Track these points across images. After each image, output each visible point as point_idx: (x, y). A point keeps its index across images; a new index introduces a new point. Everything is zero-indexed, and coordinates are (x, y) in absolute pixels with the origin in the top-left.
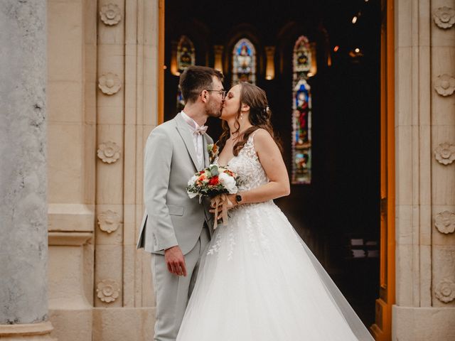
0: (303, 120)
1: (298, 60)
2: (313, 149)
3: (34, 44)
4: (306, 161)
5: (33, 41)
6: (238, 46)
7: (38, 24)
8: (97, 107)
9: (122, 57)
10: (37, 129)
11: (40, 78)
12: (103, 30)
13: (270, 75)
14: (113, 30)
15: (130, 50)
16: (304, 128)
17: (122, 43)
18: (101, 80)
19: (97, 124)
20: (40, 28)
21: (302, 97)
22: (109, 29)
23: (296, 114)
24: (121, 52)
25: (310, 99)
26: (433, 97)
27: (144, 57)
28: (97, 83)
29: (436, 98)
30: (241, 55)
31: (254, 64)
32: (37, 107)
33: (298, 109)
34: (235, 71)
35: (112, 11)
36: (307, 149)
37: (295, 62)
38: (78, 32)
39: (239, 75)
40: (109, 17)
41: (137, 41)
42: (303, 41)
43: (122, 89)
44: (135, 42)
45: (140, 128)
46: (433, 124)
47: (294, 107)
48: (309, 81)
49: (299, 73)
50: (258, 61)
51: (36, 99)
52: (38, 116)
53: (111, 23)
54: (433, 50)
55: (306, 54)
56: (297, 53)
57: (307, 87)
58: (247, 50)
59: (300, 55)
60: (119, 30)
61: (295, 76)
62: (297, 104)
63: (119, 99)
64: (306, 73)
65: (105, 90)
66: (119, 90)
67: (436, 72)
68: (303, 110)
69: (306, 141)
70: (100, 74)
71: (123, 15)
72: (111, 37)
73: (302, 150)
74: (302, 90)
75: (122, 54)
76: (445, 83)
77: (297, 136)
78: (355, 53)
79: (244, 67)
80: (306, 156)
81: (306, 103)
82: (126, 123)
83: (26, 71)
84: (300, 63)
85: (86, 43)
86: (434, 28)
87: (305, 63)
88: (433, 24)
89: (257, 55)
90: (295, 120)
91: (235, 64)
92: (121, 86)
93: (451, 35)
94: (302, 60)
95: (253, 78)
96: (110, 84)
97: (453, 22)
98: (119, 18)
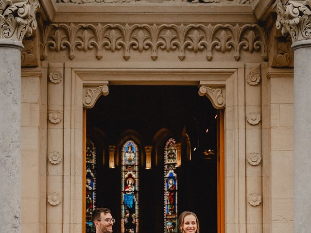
0: (172, 198)
1: (168, 156)
3: (14, 181)
4: (174, 228)
5: (14, 179)
6: (126, 145)
7: (17, 169)
8: (47, 212)
9: (62, 183)
10: (16, 229)
11: (17, 201)
12: (50, 167)
13: (148, 166)
14: (56, 166)
15: (66, 179)
17: (62, 175)
18: (49, 197)
19: (47, 223)
20: (18, 171)
21: (171, 182)
22: (54, 166)
23: (167, 194)
24: (61, 180)
25: (177, 183)
26: (247, 207)
27: (75, 183)
28: (47, 198)
29: (249, 207)
30: (127, 152)
32: (16, 217)
33: (169, 190)
34: (123, 163)
35: (55, 155)
36: (175, 219)
37: (166, 157)
38: (36, 168)
39: (127, 166)
40: (54, 159)
41: (71, 173)
42: (172, 142)
43: (62, 202)
44: (69, 174)
45: (72, 225)
46: (248, 222)
47: (166, 189)
48: (176, 170)
49: (169, 165)
50: (139, 156)
51: (16, 212)
52: (17, 222)
53: (55, 163)
54: (247, 178)
55: (174, 151)
56: (168, 151)
57: (175, 175)
58: (132, 148)
59: (169, 152)
60: (60, 166)
61: (166, 167)
62: (168, 186)
63: (59, 208)
64: (174, 164)
65: (51, 203)
66: (60, 203)
67: (249, 192)
68: (172, 191)
69: (174, 213)
70: (48, 193)
71: (62, 158)
72: (55, 171)
73: (171, 220)
74: (171, 177)
75: (62, 181)
76: (254, 198)
77: (167, 209)
78: (208, 152)
80: (174, 224)
81: (174, 186)
82: (64, 222)
83: (10, 197)
84: (169, 158)
85: (40, 175)
86: (248, 165)
87: (173, 158)
88: (247, 163)
89: (139, 152)
90: (166, 198)
91: (124, 158)
92: (61, 200)
93: (258, 169)
94: (172, 156)
95: (136, 168)
96: (54, 199)
97: (259, 161)
98: (60, 160)
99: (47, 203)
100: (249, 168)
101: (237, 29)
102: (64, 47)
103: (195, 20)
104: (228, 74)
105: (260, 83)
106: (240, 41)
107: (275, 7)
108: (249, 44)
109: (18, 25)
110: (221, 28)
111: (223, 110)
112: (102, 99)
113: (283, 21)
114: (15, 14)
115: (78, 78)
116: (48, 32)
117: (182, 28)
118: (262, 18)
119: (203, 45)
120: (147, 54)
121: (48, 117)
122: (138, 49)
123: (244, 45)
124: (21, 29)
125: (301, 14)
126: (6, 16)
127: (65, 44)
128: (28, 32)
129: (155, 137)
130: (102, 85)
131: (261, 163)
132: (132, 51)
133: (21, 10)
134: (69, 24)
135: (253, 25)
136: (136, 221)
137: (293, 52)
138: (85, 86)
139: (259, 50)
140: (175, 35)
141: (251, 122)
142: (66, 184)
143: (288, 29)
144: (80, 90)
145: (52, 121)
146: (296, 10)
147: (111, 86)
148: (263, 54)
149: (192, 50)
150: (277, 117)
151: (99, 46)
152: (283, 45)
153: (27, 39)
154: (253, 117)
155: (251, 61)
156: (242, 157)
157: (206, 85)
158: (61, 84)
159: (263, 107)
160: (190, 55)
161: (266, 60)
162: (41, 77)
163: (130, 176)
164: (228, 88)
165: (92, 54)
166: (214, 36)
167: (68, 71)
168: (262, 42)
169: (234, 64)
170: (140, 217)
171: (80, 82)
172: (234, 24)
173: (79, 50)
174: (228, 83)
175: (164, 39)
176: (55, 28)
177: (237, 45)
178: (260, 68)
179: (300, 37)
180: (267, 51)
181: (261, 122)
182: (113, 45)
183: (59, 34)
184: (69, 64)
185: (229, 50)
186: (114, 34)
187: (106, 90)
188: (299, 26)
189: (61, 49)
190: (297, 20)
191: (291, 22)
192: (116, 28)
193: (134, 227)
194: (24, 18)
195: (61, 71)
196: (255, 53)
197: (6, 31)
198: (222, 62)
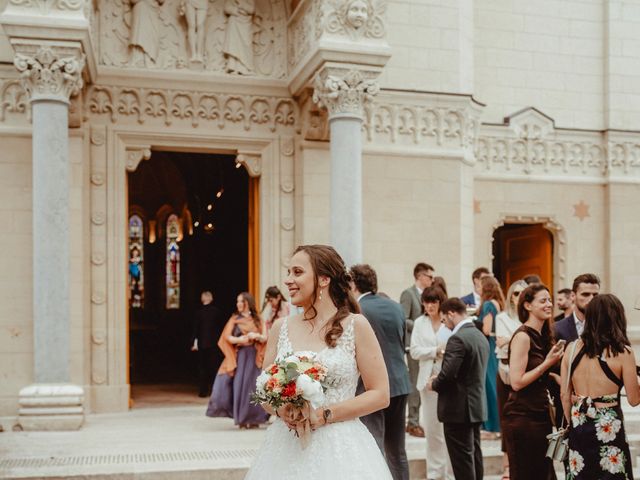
0: (174, 268)
1: (170, 230)
2: (181, 286)
4: (176, 294)
8: (91, 271)
12: (94, 227)
13: (152, 239)
14: (100, 227)
15: (110, 239)
16: (175, 273)
18: (94, 256)
19: (91, 281)
21: (173, 253)
22: (97, 226)
23: (169, 264)
27: (118, 243)
28: (91, 257)
31: (142, 232)
35: (99, 216)
37: (168, 231)
40: (98, 219)
41: (114, 234)
42: (174, 218)
43: (106, 261)
45: (117, 284)
47: (168, 259)
48: (178, 243)
49: (171, 238)
50: (144, 230)
53: (98, 223)
55: (175, 226)
56: (170, 225)
57: (177, 247)
60: (104, 227)
61: (168, 240)
62: (170, 257)
63: (104, 267)
64: (175, 238)
65: (96, 262)
66: (104, 262)
68: (174, 262)
69: (176, 281)
70: (93, 252)
71: (106, 219)
72: (99, 231)
73: (173, 287)
74: (173, 249)
79: (135, 234)
80: (176, 291)
81: (176, 257)
82: (108, 280)
84: (171, 232)
86: (282, 229)
87: (175, 232)
89: (144, 226)
92: (105, 259)
93: (291, 233)
94: (173, 230)
95: (141, 241)
96: (98, 258)
97: (292, 226)
98: (104, 220)
99: (91, 262)
100: (284, 232)
101: (274, 102)
102: (106, 110)
103: (235, 92)
104: (264, 144)
105: (293, 154)
106: (276, 113)
107: (313, 83)
108: (284, 117)
109: (65, 81)
110: (258, 101)
111: (258, 179)
112: (143, 162)
113: (321, 95)
114: (63, 70)
115: (121, 141)
116: (90, 93)
117: (223, 98)
118: (297, 92)
119: (241, 115)
120: (188, 121)
121: (91, 178)
122: (179, 116)
123: (279, 118)
124: (68, 85)
125: (339, 89)
126: (53, 71)
127: (108, 107)
128: (74, 91)
129: (159, 213)
130: (145, 149)
131: (294, 228)
132: (174, 118)
133: (68, 66)
134: (112, 86)
135: (288, 100)
136: (141, 288)
137: (329, 126)
138: (128, 149)
139: (292, 123)
140: (215, 104)
141: (285, 189)
142: (110, 244)
143: (326, 102)
144: (123, 153)
145: (95, 182)
146: (335, 84)
147: (154, 151)
148: (296, 127)
149: (231, 119)
150: (311, 185)
151: (142, 110)
152: (317, 119)
153: (73, 97)
154: (287, 185)
155: (285, 133)
156: (277, 222)
157: (244, 154)
158: (104, 146)
159: (296, 176)
160: (229, 124)
161: (299, 133)
162: (83, 137)
163: (135, 248)
164: (264, 157)
165: (134, 118)
166: (252, 108)
167: (110, 133)
168: (296, 115)
169: (270, 135)
170: (145, 284)
171: (122, 145)
172: (270, 97)
173: (121, 113)
174: (264, 152)
175: (204, 107)
176: (97, 90)
177: (273, 117)
178: (293, 140)
179: (337, 111)
180: (300, 124)
181: (294, 190)
182: (156, 110)
183: (102, 96)
184: (112, 127)
185: (265, 122)
186: (156, 99)
187: (148, 154)
188: (336, 100)
189: (104, 112)
190: (335, 94)
191: (331, 95)
192: (159, 94)
193: (139, 293)
194: (72, 74)
195: (104, 133)
196: (289, 126)
197: (53, 87)
198: (259, 133)
